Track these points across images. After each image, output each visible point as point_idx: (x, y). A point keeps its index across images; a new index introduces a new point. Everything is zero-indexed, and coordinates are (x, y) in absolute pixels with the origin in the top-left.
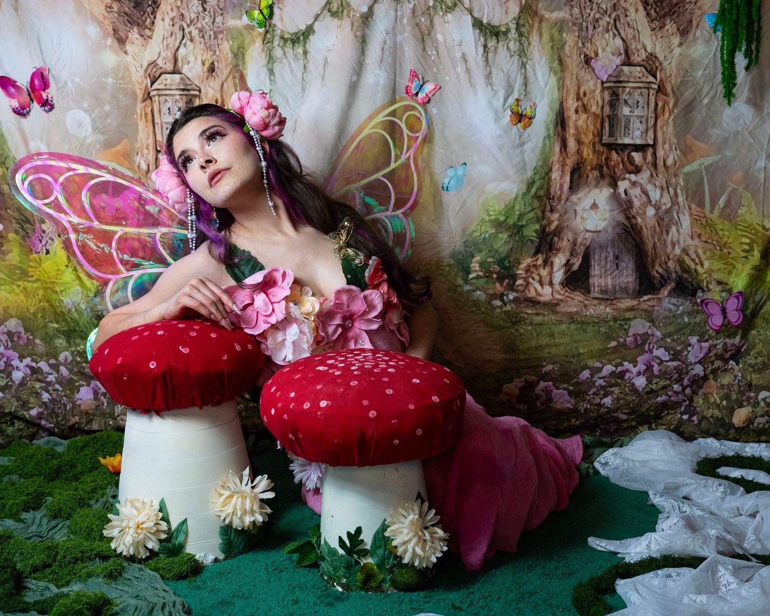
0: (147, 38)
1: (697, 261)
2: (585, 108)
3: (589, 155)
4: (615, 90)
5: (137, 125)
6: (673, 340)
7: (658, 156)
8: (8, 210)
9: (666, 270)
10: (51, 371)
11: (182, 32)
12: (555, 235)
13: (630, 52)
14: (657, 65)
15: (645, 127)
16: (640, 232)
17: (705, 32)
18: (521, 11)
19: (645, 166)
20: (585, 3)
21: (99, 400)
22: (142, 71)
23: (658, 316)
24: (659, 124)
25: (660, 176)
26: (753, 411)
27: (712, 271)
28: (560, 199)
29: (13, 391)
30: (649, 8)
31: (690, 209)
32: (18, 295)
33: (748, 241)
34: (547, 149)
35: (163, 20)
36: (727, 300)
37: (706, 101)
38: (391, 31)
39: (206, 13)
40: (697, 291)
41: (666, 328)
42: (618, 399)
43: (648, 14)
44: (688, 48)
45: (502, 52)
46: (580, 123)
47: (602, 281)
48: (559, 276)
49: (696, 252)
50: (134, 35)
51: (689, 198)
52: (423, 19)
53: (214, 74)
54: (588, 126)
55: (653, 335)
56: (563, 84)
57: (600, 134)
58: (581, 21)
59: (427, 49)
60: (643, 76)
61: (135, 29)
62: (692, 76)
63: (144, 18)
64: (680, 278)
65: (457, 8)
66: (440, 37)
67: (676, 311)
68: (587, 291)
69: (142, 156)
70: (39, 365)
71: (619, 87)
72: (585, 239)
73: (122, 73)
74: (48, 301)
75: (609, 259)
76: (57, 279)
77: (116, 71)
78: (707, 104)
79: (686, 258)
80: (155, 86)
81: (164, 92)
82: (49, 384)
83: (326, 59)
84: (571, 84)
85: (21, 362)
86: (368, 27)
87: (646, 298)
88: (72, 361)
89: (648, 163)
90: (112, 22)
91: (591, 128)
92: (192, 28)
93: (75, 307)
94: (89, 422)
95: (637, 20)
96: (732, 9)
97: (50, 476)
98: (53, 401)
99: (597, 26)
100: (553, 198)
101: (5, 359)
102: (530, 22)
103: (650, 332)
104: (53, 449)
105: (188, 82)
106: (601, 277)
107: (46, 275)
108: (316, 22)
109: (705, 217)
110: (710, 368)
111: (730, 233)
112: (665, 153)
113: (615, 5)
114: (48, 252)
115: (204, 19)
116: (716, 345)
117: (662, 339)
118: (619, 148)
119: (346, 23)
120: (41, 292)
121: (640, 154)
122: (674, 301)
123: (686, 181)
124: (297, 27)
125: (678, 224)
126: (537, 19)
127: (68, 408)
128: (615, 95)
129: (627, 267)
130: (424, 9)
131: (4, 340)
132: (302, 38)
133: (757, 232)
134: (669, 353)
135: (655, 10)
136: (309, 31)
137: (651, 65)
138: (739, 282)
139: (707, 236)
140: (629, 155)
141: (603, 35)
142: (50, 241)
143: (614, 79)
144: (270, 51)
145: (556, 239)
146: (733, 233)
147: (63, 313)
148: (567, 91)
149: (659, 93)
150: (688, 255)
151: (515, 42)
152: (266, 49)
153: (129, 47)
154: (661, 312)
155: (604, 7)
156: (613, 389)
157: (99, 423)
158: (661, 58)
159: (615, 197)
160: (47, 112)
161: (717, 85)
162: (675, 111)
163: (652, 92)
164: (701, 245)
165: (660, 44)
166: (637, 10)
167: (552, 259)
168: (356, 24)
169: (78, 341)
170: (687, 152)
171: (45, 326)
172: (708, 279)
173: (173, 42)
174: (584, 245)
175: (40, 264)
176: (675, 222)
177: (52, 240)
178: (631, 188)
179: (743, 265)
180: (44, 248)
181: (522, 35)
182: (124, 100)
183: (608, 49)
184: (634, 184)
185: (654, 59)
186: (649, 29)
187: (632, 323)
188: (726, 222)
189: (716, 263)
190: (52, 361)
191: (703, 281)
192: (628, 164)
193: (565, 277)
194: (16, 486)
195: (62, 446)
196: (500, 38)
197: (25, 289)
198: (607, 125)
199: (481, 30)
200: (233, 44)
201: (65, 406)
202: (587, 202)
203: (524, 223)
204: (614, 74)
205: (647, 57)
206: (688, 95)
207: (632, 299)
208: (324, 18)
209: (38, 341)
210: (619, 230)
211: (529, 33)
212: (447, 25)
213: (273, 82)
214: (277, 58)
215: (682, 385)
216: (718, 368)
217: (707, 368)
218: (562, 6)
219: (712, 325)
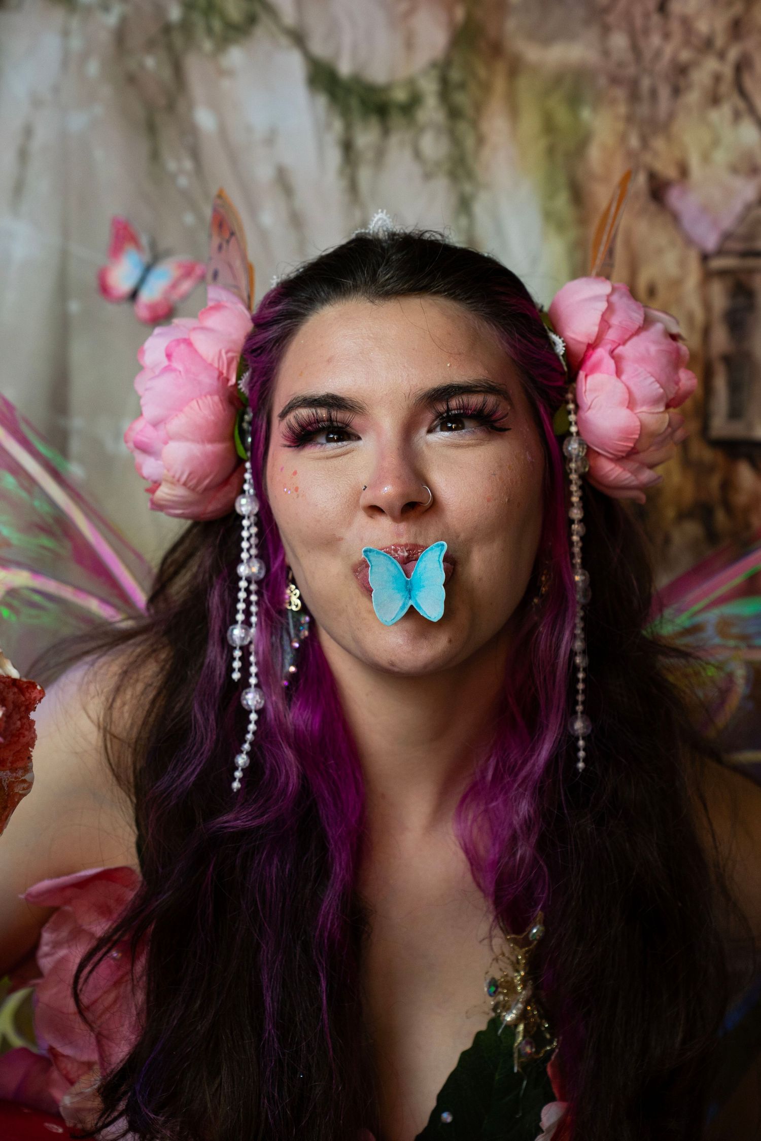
4: (743, 278)
18: (453, 44)
20: (648, 16)
38: (49, 97)
45: (400, 162)
52: (149, 63)
57: (703, 413)
58: (636, 69)
59: (165, 153)
65: (259, 31)
66: (205, 119)
71: (753, 270)
102: (482, 72)
113: (737, 23)
118: (757, 453)
126: (501, 68)
128: (743, 294)
130: (154, 30)
141: (703, 112)
143: (741, 247)
151: (438, 136)
155: (703, 26)
181: (459, 115)
183: (720, 156)
196: (390, 123)
198: (720, 384)
199: (333, 97)
204: (741, 231)
211: (479, 107)
212: (226, 83)
218: (578, 26)
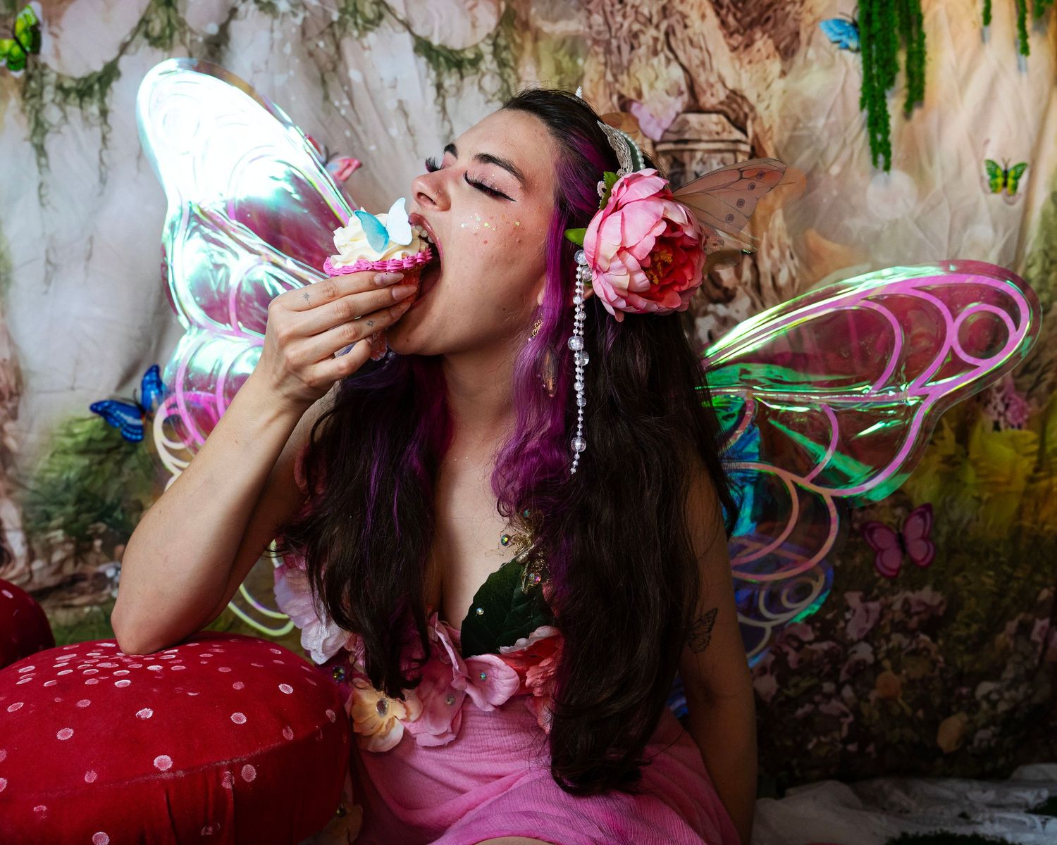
4: (677, 155)
7: (761, 269)
13: (697, 89)
14: (746, 109)
17: (823, 51)
18: (500, 23)
19: (740, 289)
20: (613, 5)
26: (971, 721)
30: (724, 12)
36: (906, 522)
37: (835, 170)
38: (263, 67)
43: (724, 24)
44: (797, 79)
45: (471, 94)
52: (321, 44)
58: (608, 35)
59: (332, 96)
62: (806, 127)
65: (384, 22)
66: (355, 75)
71: (683, 151)
78: (838, 177)
89: (746, 283)
95: (706, 33)
99: (636, 44)
102: (518, 40)
108: (124, 57)
110: (884, 648)
112: (774, 265)
113: (664, 8)
116: (891, 605)
121: (730, 268)
124: (87, 66)
126: (529, 36)
128: (678, 165)
130: (323, 25)
132: (96, 87)
134: (814, 628)
135: (735, 15)
136: (110, 73)
137: (736, 111)
138: (923, 486)
141: (648, 59)
143: (674, 137)
144: (38, 112)
149: (754, 159)
151: (493, 77)
152: (28, 108)
155: (646, 11)
158: (751, 97)
163: (741, 158)
165: (748, 74)
166: (703, 17)
170: (811, 262)
178: (719, 330)
181: (505, 65)
183: (660, 85)
184: (724, 321)
185: (739, 100)
186: (727, 49)
192: (710, 287)
196: (464, 71)
199: (430, 58)
204: (675, 128)
205: (728, 97)
206: (803, 159)
208: (137, 48)
211: (516, 60)
212: (367, 53)
213: (44, 169)
214: (51, 125)
215: (836, 682)
216: (900, 649)
217: (880, 647)
218: (573, 11)
219: (882, 569)
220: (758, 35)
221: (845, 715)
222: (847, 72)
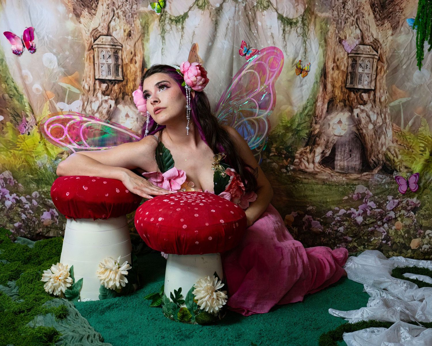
0: (93, 15)
1: (395, 155)
2: (338, 68)
3: (338, 93)
4: (355, 58)
5: (84, 64)
6: (379, 197)
7: (376, 96)
8: (7, 109)
9: (377, 159)
10: (27, 202)
11: (113, 13)
12: (317, 136)
13: (364, 37)
14: (379, 45)
15: (370, 80)
16: (364, 138)
17: (406, 29)
18: (305, 12)
19: (369, 101)
20: (341, 9)
21: (54, 219)
22: (89, 34)
23: (371, 184)
24: (378, 78)
25: (377, 107)
27: (403, 161)
28: (321, 117)
29: (5, 212)
30: (376, 13)
31: (393, 126)
32: (10, 157)
33: (423, 145)
34: (315, 89)
35: (102, 5)
36: (410, 177)
37: (404, 67)
38: (232, 18)
39: (128, 3)
40: (393, 171)
41: (375, 191)
42: (347, 228)
43: (375, 17)
44: (396, 37)
45: (293, 33)
46: (335, 75)
47: (342, 163)
48: (318, 159)
49: (394, 150)
50: (85, 12)
51: (393, 120)
52: (250, 13)
53: (130, 37)
54: (339, 78)
55: (368, 194)
56: (326, 53)
57: (346, 83)
58: (338, 18)
59: (252, 29)
60: (371, 51)
61: (86, 10)
62: (397, 52)
63: (91, 3)
64: (385, 164)
65: (269, 8)
66: (259, 23)
67: (381, 182)
68: (333, 168)
69: (86, 82)
70: (20, 198)
71: (357, 57)
72: (334, 140)
73: (77, 34)
74: (27, 162)
75: (346, 152)
76: (33, 149)
77: (73, 33)
78: (405, 69)
79: (389, 153)
80: (96, 42)
81: (101, 46)
82: (26, 209)
83: (194, 32)
84: (330, 54)
85: (11, 196)
86: (219, 15)
87: (365, 173)
88: (39, 197)
89: (371, 100)
90: (73, 5)
91: (341, 78)
92: (119, 11)
93: (43, 166)
94: (48, 232)
95: (369, 20)
96: (423, 17)
97: (24, 261)
98: (27, 219)
99: (346, 22)
100: (317, 116)
101: (1, 194)
102: (310, 18)
103: (366, 192)
104: (27, 247)
105: (116, 41)
106: (341, 161)
107: (27, 147)
108: (190, 11)
109: (401, 131)
110: (399, 214)
111: (414, 141)
112: (380, 95)
113: (357, 11)
114: (29, 134)
115: (126, 5)
116: (402, 201)
117: (373, 196)
118: (355, 90)
119: (207, 12)
120: (23, 157)
121: (367, 94)
122: (381, 176)
123: (391, 110)
124: (179, 13)
125: (385, 134)
126: (313, 16)
127: (36, 223)
128: (355, 61)
129: (356, 156)
130: (251, 7)
131: (2, 183)
132: (181, 20)
133: (429, 141)
134: (376, 205)
135: (379, 15)
136: (186, 16)
137: (375, 45)
138: (417, 168)
139: (401, 141)
140: (360, 94)
141: (350, 27)
142: (30, 128)
143: (355, 52)
144: (163, 26)
145: (318, 139)
146: (415, 141)
147: (36, 169)
148: (328, 58)
149: (379, 61)
150: (390, 151)
151: (301, 29)
152: (161, 25)
153: (82, 20)
154: (373, 182)
155: (351, 12)
156: (344, 223)
157: (54, 233)
158: (381, 42)
159: (352, 117)
160: (32, 53)
161: (411, 59)
162: (387, 71)
163: (375, 60)
164: (397, 146)
165: (381, 34)
166: (369, 14)
167: (315, 149)
168: (212, 14)
169: (43, 186)
170: (392, 95)
171: (25, 177)
172: (400, 165)
173: (108, 18)
174: (333, 143)
175: (24, 141)
176: (384, 133)
177: (32, 127)
178: (361, 113)
179: (420, 159)
180: (27, 131)
181: (305, 25)
182: (77, 49)
183: (352, 35)
184: (362, 111)
185: (377, 42)
186: (375, 25)
187: (357, 187)
188: (412, 134)
189: (405, 157)
190: (28, 196)
191: (397, 166)
192: (360, 100)
193: (321, 159)
194: (5, 266)
195: (32, 245)
196: (292, 26)
197: (14, 154)
198: (349, 77)
199: (282, 21)
200: (142, 20)
201: (34, 222)
202: (336, 120)
203: (300, 129)
204: (355, 49)
205: (373, 41)
206: (395, 62)
207: (358, 174)
208: (194, 9)
209: (20, 185)
210: (352, 136)
211: (308, 24)
212: (263, 17)
213: (164, 44)
214: (167, 30)
215: (382, 222)
216: (404, 215)
217: (397, 213)
218: (328, 10)
219: (400, 191)
220: (386, 21)
221: (385, 232)
222: (413, 36)
